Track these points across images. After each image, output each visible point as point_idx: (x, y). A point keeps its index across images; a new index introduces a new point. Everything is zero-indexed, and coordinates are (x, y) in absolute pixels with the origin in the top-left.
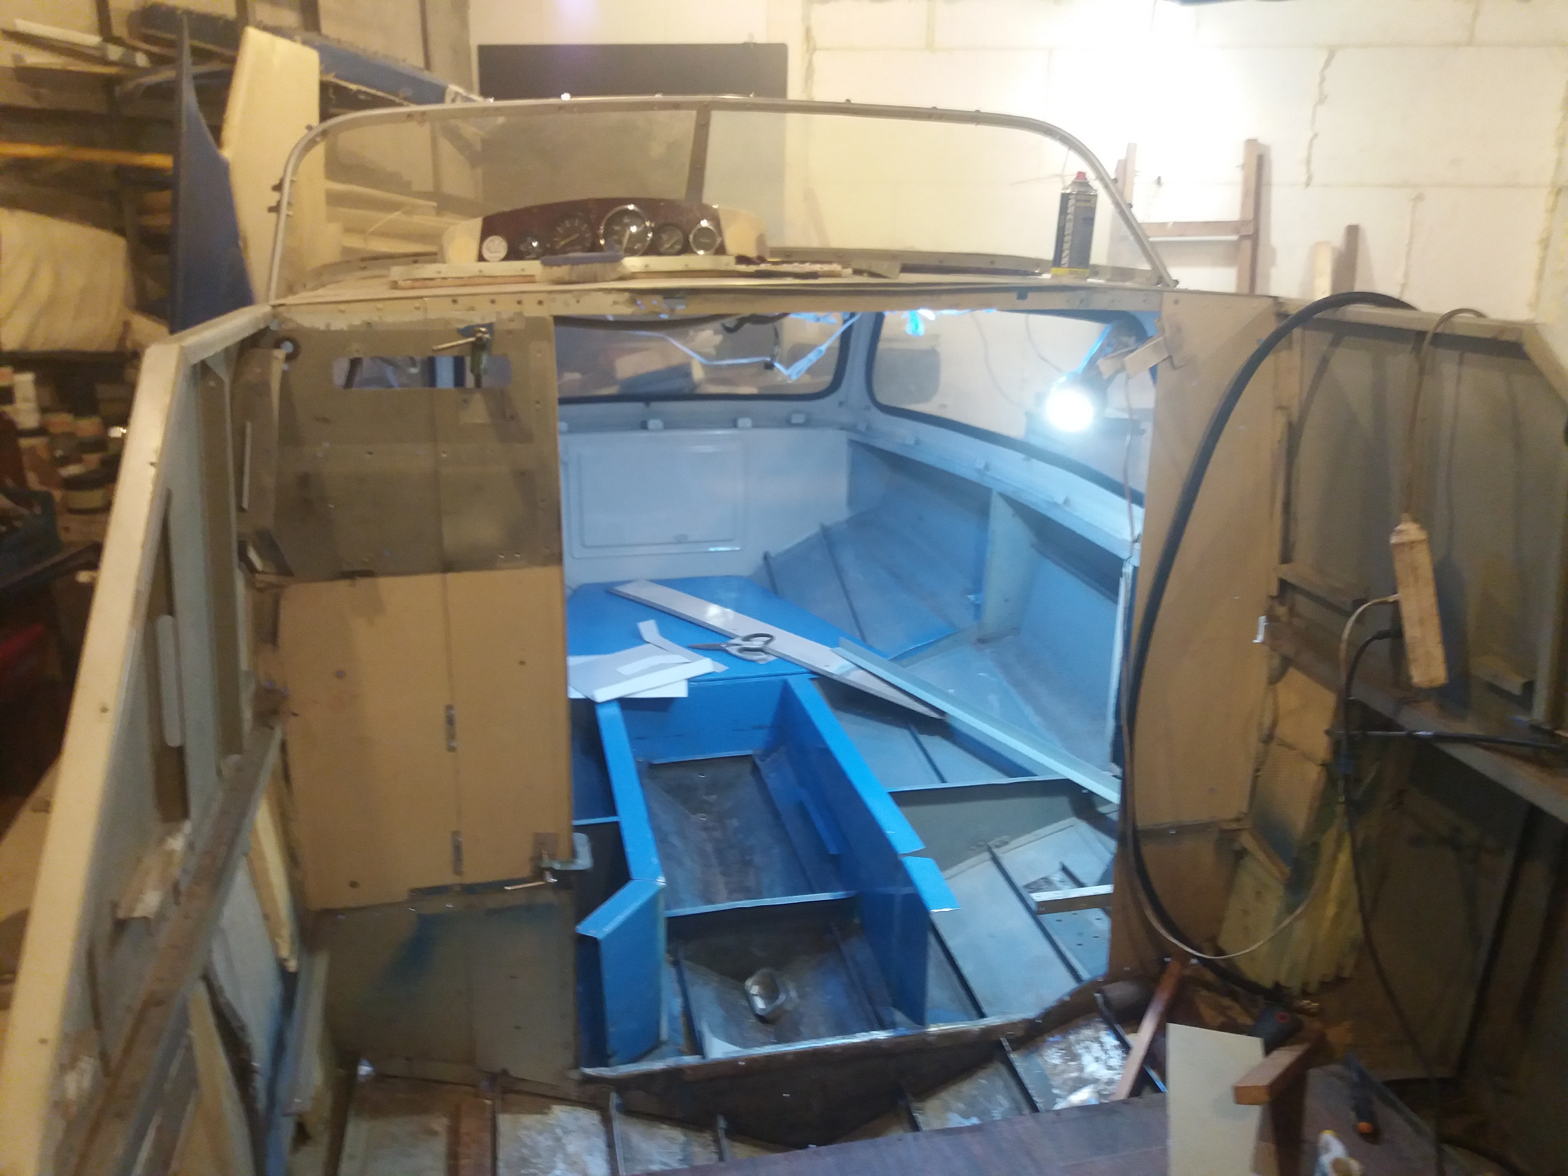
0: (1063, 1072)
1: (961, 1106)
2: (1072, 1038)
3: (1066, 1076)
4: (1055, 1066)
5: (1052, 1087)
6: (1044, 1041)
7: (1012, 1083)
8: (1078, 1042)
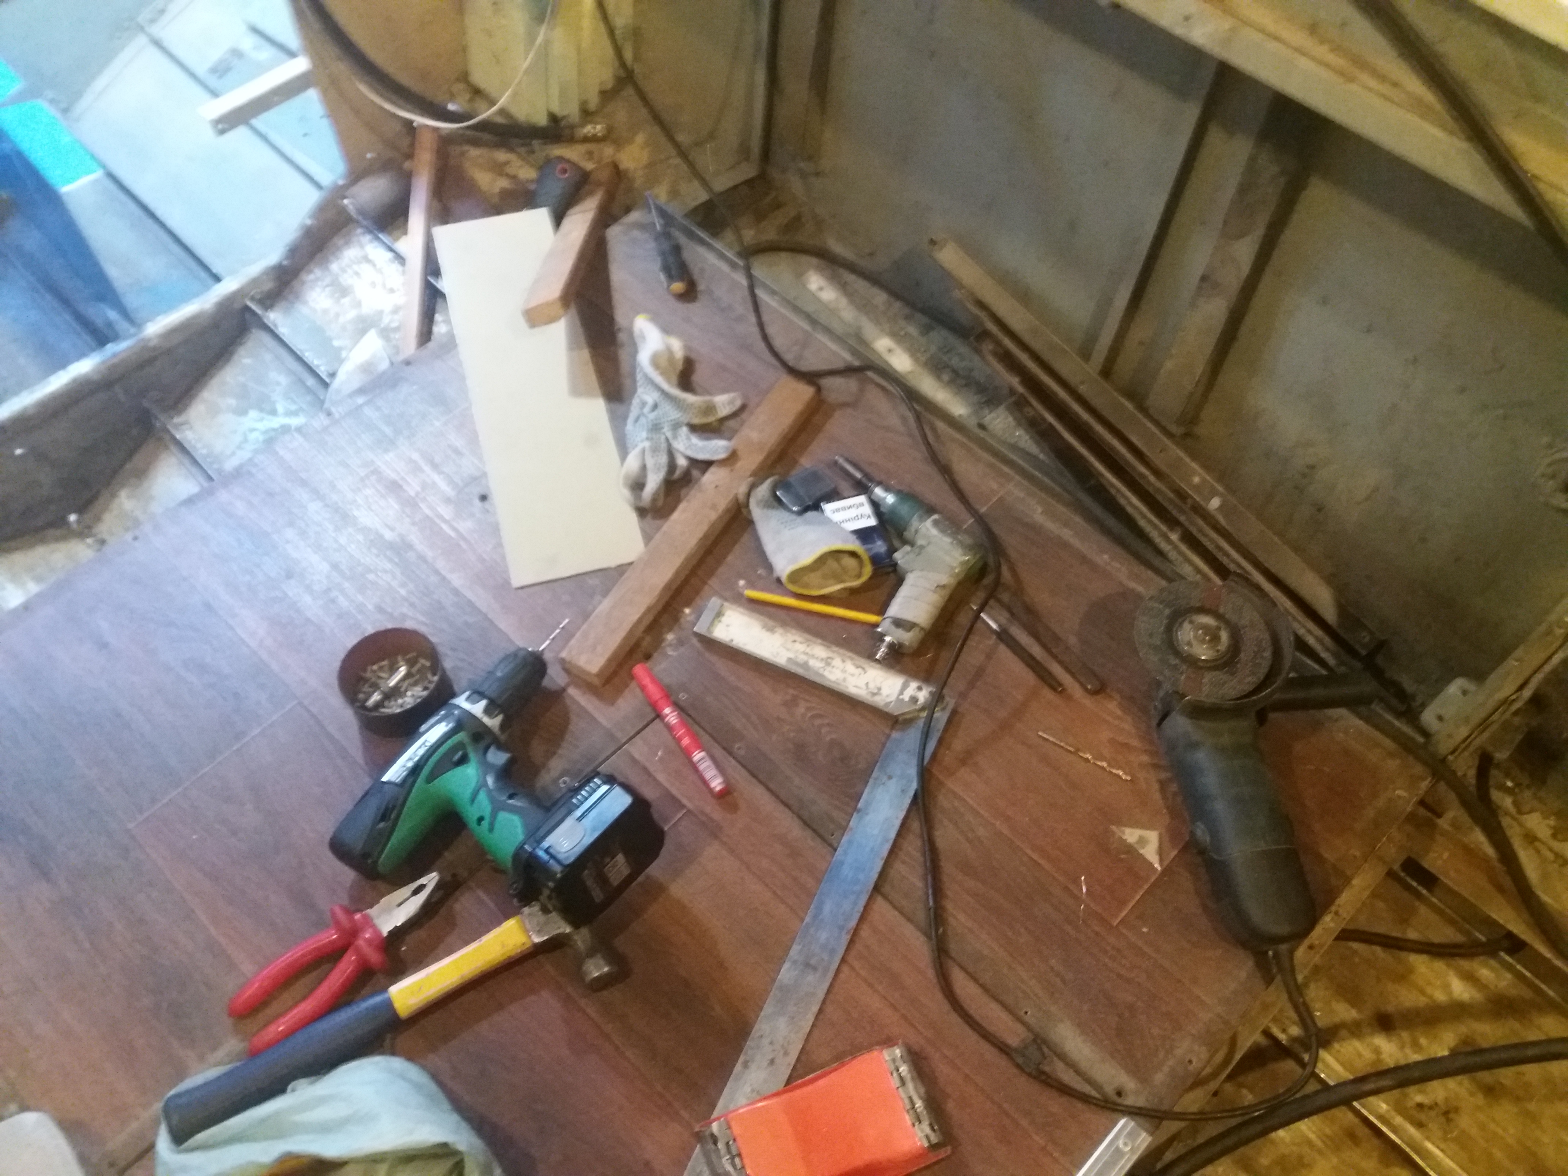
0: (337, 315)
1: (232, 402)
2: (334, 267)
3: (342, 320)
4: (325, 312)
5: (330, 339)
6: (303, 283)
7: (282, 351)
8: (343, 270)
